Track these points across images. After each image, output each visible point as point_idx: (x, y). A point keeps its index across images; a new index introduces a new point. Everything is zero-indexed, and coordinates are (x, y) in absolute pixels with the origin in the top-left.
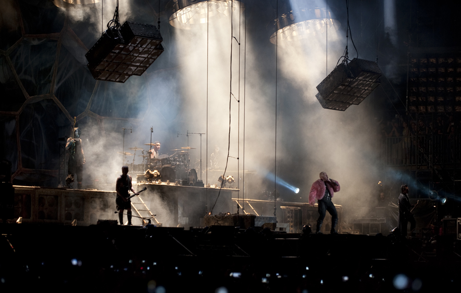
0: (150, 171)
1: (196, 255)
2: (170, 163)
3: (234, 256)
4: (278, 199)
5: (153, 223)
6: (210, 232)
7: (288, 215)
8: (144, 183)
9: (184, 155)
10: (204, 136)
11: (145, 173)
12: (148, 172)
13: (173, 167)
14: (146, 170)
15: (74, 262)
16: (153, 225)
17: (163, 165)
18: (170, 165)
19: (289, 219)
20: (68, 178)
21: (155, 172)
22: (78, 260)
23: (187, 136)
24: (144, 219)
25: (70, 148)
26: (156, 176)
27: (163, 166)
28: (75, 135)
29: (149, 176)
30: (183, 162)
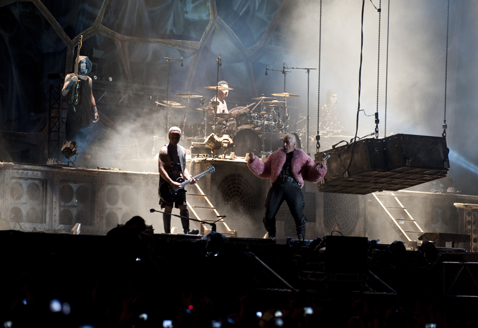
0: (216, 137)
1: (297, 290)
2: (251, 123)
3: (368, 293)
4: (449, 190)
5: (219, 230)
6: (324, 249)
7: (469, 218)
8: (204, 158)
9: (277, 108)
10: (314, 74)
11: (206, 139)
12: (212, 139)
13: (257, 129)
14: (207, 135)
15: (56, 306)
16: (219, 235)
17: (238, 125)
18: (253, 126)
19: (469, 227)
20: (66, 148)
21: (225, 139)
22: (62, 303)
23: (284, 72)
24: (204, 223)
25: (70, 92)
26: (226, 145)
27: (239, 128)
28: (79, 69)
29: (212, 145)
30: (275, 121)
